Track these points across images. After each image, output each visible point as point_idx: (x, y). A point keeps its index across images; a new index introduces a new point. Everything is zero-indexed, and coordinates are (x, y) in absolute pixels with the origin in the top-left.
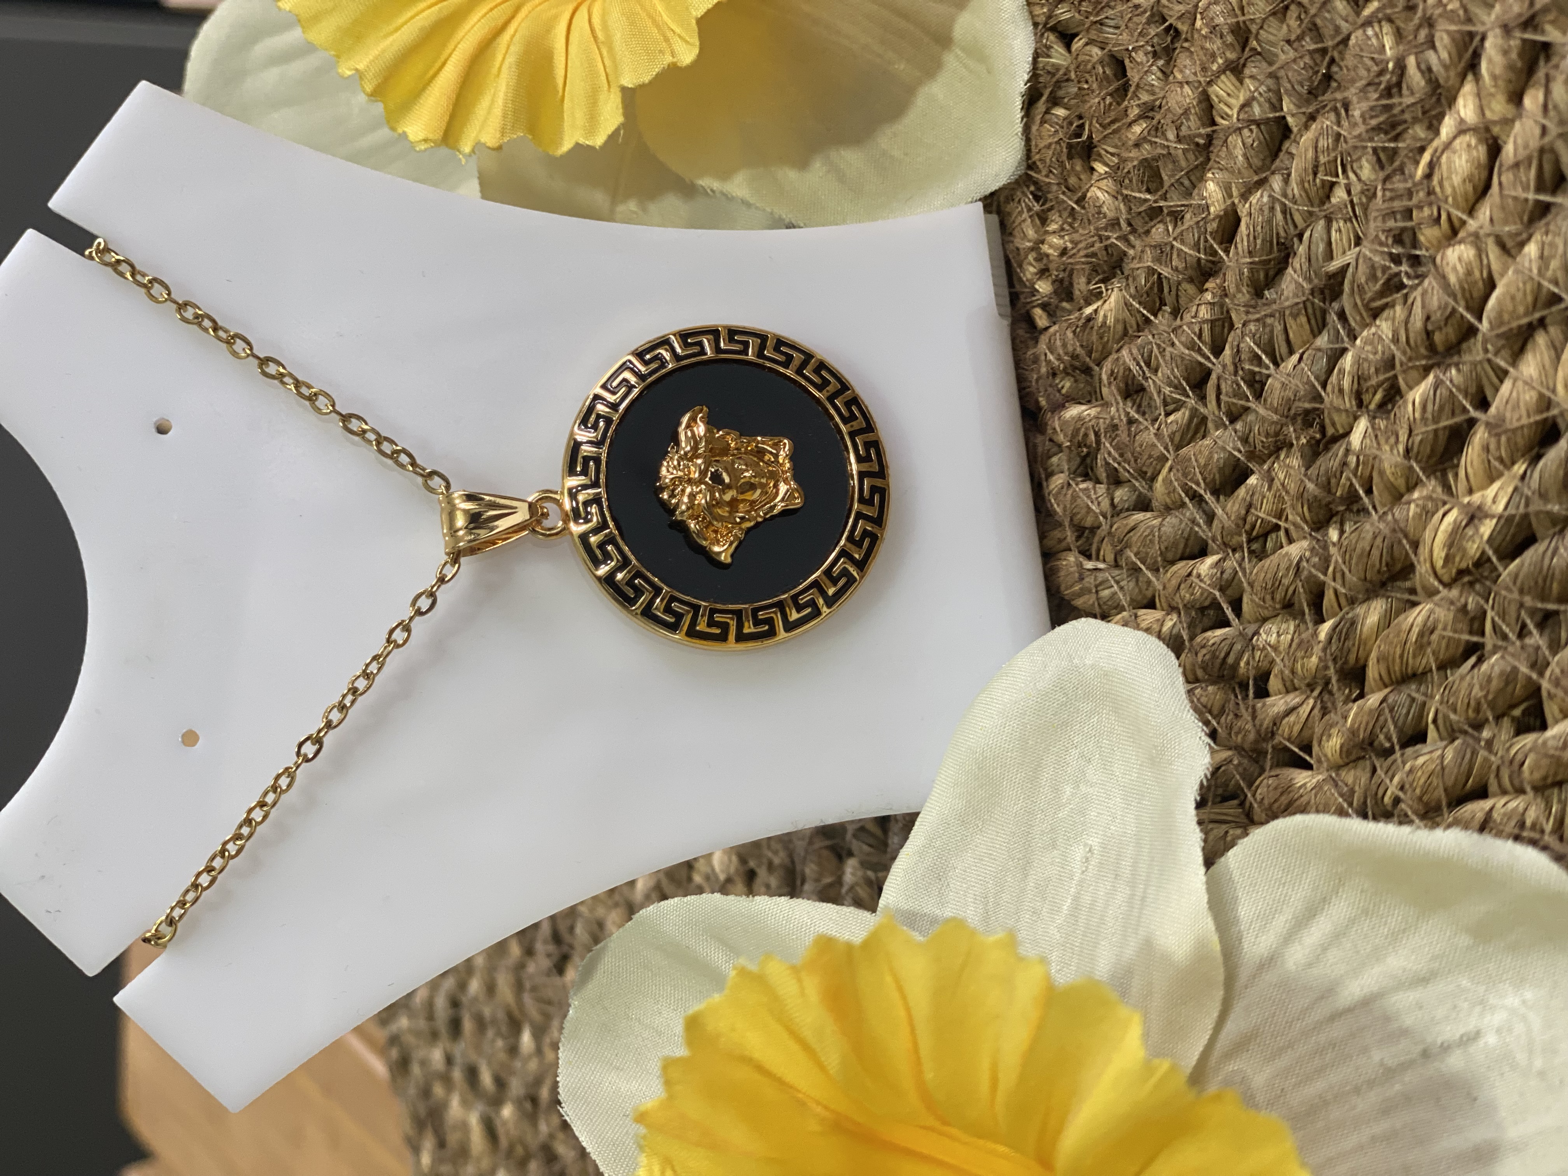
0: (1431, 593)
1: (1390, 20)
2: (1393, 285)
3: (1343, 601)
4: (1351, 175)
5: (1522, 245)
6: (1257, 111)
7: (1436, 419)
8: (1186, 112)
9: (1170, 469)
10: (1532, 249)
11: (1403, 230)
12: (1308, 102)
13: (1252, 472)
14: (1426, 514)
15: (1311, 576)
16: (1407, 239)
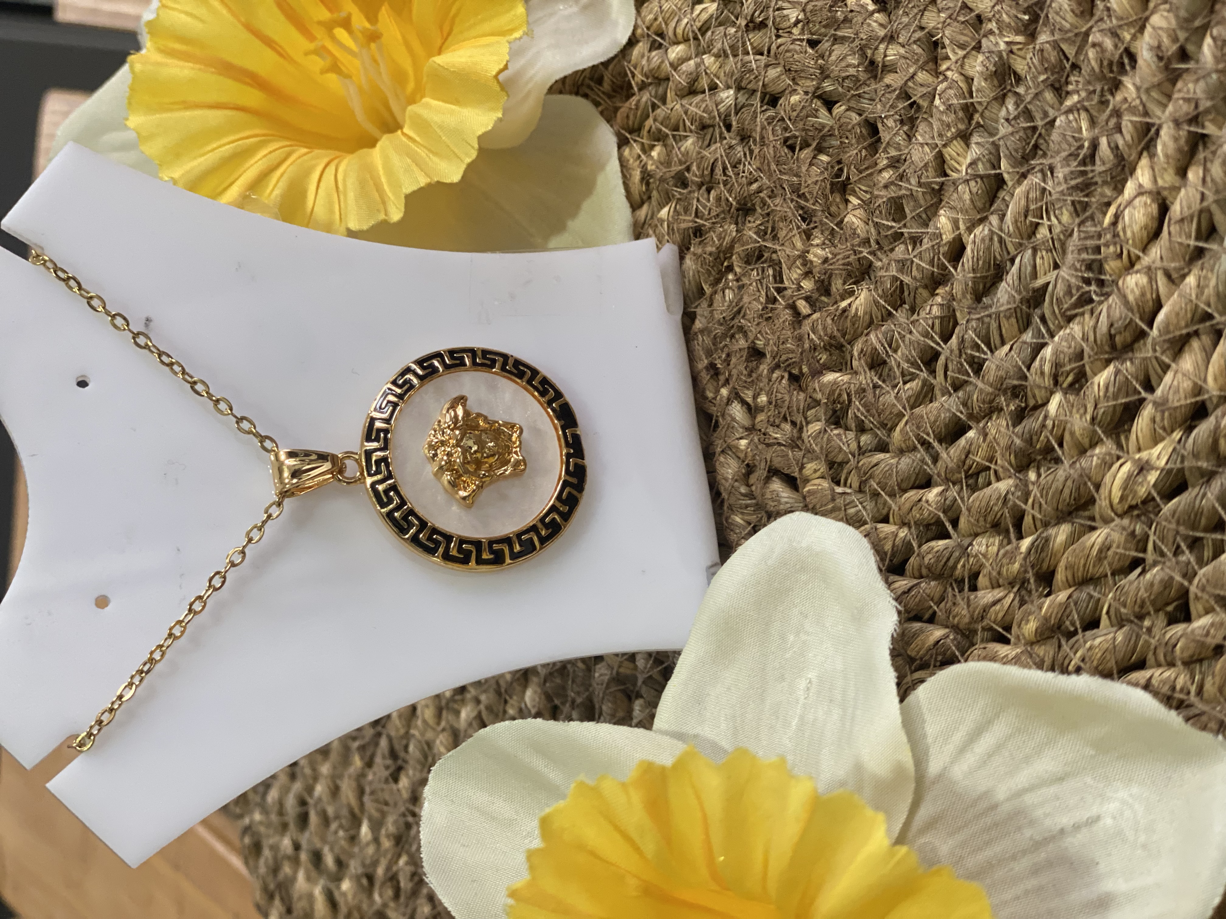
0: (1107, 521)
1: (1087, 110)
2: (1085, 300)
3: (1038, 524)
4: (1053, 218)
5: (1184, 277)
6: (981, 169)
7: (1116, 397)
8: (926, 165)
9: (906, 423)
10: (1191, 280)
11: (1093, 261)
12: (1021, 164)
13: (970, 428)
14: (1107, 464)
15: (1015, 505)
16: (1095, 266)
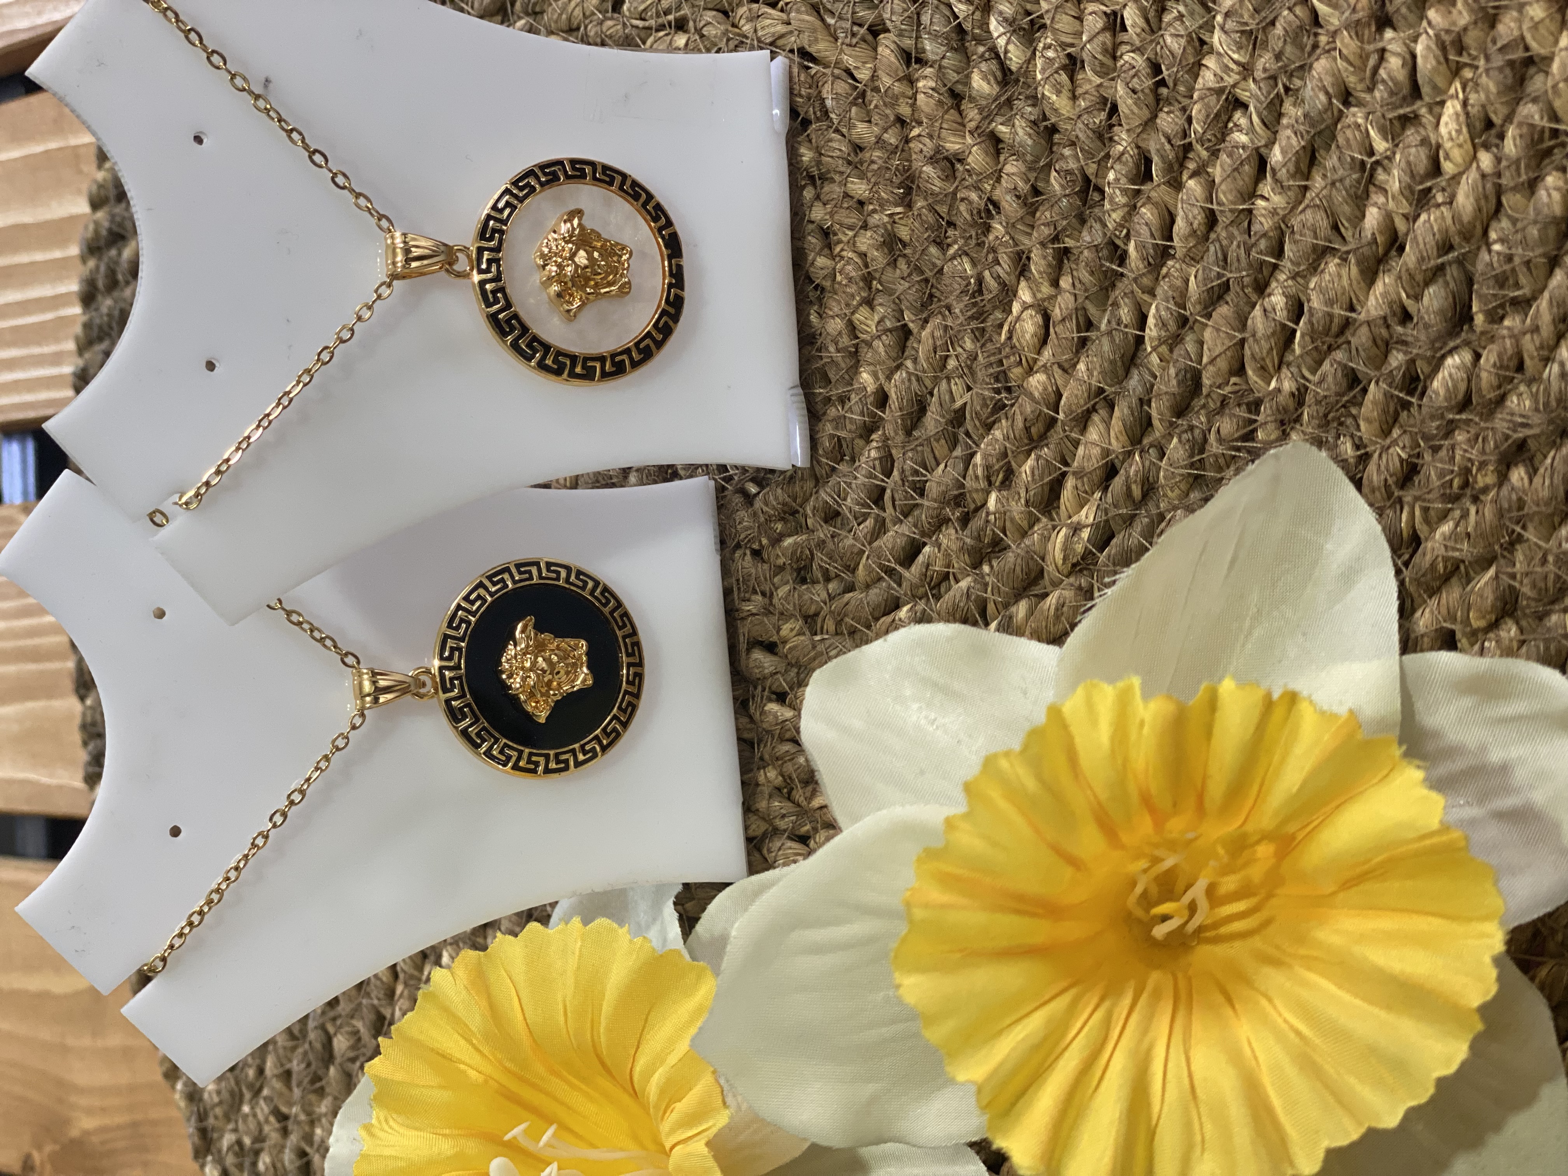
0: (1056, 584)
1: (967, 255)
2: (999, 407)
3: (1000, 607)
4: (959, 350)
5: (1074, 366)
6: (889, 324)
7: (1042, 479)
8: (840, 333)
9: (868, 558)
10: (1081, 366)
11: (999, 373)
12: (922, 312)
13: (925, 544)
14: (1046, 539)
15: (978, 596)
16: (1001, 377)
